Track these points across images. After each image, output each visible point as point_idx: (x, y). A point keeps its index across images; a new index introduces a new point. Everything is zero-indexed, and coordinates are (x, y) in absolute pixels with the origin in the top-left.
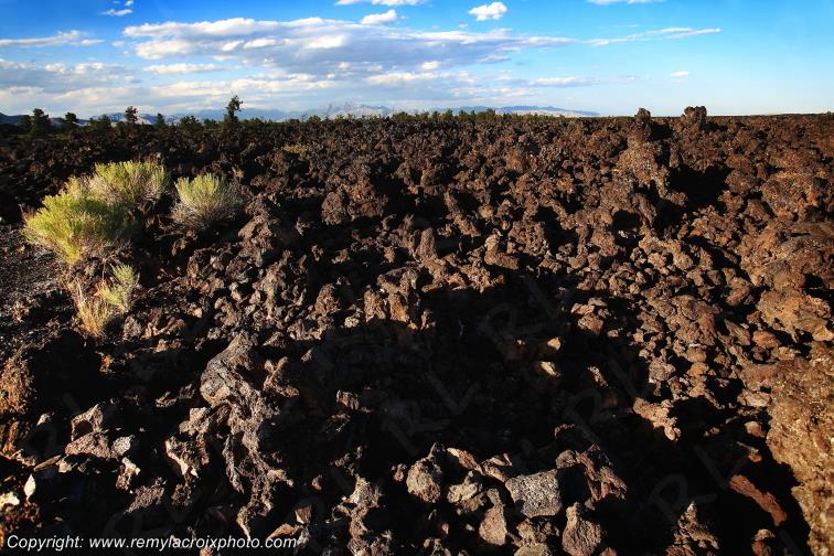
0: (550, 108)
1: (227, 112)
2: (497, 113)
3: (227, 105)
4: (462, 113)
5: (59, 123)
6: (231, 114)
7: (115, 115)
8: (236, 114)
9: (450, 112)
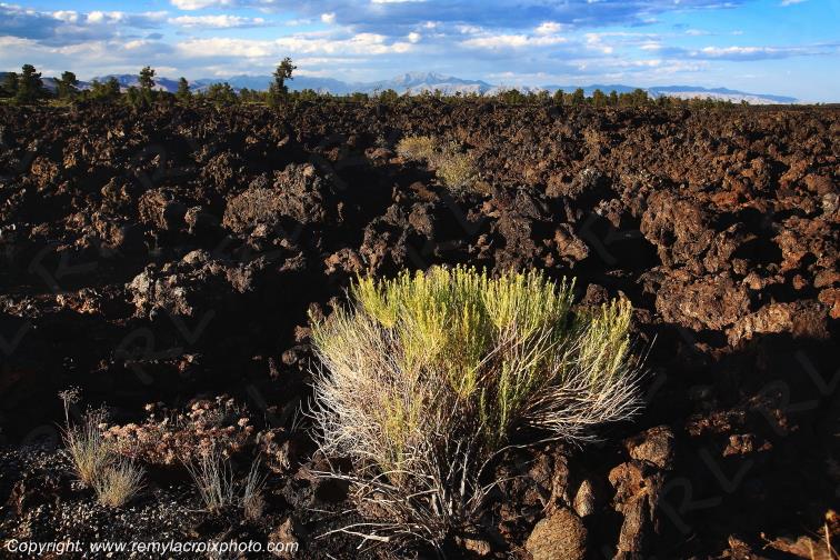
0: (723, 90)
1: (274, 80)
2: (650, 95)
3: (275, 71)
4: (599, 94)
5: (53, 86)
6: (280, 82)
7: (123, 77)
8: (286, 83)
9: (580, 91)
